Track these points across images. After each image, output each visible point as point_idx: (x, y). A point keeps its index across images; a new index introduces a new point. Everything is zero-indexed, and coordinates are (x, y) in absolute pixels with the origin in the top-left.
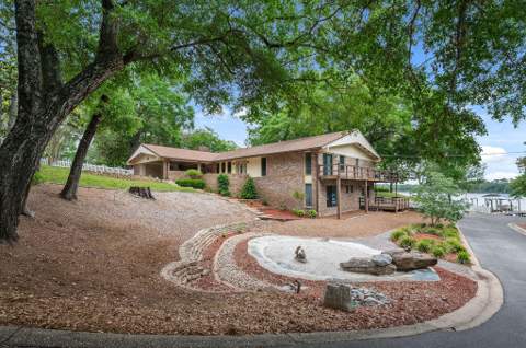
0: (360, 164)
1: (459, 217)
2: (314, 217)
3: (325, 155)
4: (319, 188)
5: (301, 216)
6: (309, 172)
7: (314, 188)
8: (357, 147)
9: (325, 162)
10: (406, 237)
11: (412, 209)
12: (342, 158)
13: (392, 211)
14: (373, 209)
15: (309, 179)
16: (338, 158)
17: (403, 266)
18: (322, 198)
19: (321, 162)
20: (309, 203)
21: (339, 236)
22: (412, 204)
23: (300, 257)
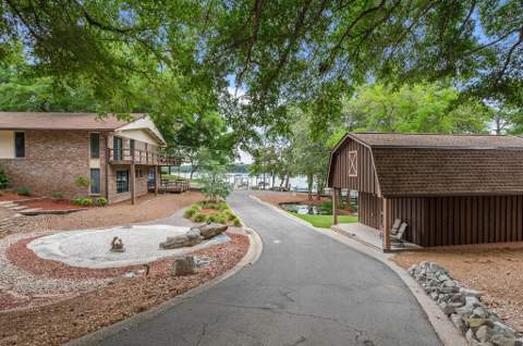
0: (149, 149)
1: (228, 193)
2: (103, 205)
3: (116, 138)
4: (109, 173)
5: (86, 205)
6: (95, 156)
7: (102, 173)
8: (146, 131)
9: (115, 146)
10: (197, 214)
11: (192, 190)
12: (132, 141)
13: (178, 192)
14: (161, 192)
15: (95, 164)
16: (129, 142)
17: (208, 236)
18: (112, 185)
19: (111, 145)
20: (96, 189)
21: (138, 221)
22: (193, 185)
23: (117, 247)
